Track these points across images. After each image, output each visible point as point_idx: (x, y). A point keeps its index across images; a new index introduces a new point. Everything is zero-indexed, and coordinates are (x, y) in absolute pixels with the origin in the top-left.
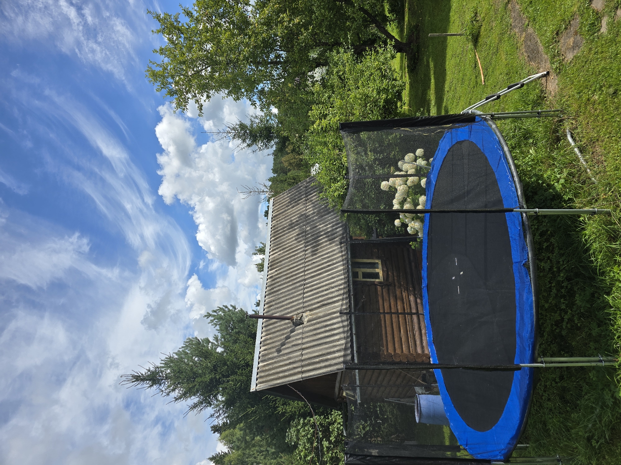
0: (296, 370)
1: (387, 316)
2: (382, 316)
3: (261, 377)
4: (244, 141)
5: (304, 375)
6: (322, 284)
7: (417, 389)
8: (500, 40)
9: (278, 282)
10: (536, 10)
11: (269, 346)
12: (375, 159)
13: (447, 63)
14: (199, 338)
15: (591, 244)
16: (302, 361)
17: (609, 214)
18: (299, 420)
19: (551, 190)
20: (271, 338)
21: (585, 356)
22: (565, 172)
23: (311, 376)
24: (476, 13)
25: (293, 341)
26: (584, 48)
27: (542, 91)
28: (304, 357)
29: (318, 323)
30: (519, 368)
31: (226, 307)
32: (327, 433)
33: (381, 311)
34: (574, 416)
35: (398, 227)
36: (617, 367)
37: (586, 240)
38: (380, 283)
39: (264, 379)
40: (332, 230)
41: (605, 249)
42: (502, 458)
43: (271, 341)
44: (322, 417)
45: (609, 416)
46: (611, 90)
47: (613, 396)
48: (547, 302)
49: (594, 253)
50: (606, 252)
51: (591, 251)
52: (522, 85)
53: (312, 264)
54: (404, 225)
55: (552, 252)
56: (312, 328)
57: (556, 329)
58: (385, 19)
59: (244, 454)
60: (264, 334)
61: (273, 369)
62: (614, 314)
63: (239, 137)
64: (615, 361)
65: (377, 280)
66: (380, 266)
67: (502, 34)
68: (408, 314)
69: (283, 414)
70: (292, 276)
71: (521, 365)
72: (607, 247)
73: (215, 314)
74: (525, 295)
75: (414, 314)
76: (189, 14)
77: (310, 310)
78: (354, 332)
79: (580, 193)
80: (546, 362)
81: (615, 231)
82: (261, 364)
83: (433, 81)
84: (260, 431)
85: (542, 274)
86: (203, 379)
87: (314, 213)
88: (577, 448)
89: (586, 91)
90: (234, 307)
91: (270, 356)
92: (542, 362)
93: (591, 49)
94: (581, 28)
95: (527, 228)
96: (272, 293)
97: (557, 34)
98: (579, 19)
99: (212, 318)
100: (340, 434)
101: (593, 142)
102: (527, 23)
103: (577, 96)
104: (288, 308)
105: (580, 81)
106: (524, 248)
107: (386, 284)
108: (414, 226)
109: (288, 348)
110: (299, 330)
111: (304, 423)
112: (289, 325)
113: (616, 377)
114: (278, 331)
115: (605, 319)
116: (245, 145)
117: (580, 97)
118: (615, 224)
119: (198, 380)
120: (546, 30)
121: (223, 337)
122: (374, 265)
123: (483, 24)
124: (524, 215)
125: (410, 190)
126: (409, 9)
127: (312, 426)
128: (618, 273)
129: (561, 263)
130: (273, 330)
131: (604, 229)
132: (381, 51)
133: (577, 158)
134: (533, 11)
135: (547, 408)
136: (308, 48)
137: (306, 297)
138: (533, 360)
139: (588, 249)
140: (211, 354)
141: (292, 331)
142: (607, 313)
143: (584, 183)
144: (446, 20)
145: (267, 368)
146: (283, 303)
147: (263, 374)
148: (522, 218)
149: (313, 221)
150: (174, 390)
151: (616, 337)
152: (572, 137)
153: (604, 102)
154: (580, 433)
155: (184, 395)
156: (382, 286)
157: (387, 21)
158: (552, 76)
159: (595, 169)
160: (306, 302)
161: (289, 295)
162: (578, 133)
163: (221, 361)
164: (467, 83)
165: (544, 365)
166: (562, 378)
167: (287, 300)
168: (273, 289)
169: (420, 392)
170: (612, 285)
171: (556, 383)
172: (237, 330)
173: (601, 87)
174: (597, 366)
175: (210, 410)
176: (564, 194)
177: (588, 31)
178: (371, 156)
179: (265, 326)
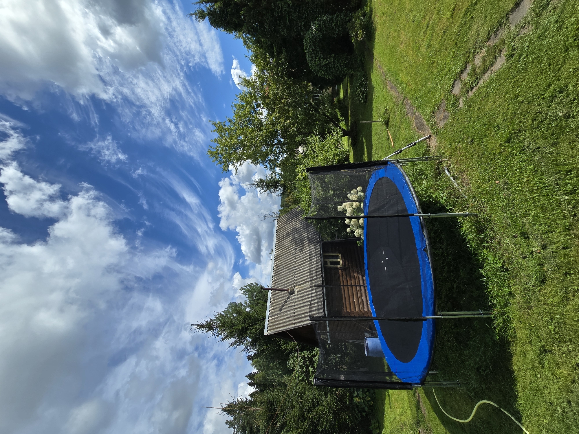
0: (291, 322)
1: (346, 288)
2: (342, 287)
3: (270, 326)
4: (262, 189)
5: (295, 325)
6: (306, 269)
7: (366, 334)
8: (401, 122)
9: (280, 268)
10: (419, 102)
11: (275, 307)
12: (334, 194)
13: (373, 139)
14: (236, 302)
15: (467, 236)
16: (295, 316)
17: (476, 216)
18: (295, 354)
19: (438, 205)
20: (276, 302)
21: (470, 311)
22: (446, 192)
23: (300, 326)
24: (386, 109)
25: (289, 304)
26: (450, 118)
27: (427, 147)
28: (295, 314)
29: (304, 293)
30: (426, 320)
31: (252, 284)
32: (312, 362)
33: (342, 285)
34: (467, 352)
35: (349, 233)
36: (493, 318)
37: (463, 234)
38: (340, 267)
39: (272, 328)
40: (312, 236)
41: (476, 239)
42: (419, 382)
43: (276, 304)
44: (309, 352)
45: (490, 353)
46: (470, 140)
47: (492, 339)
48: (442, 276)
49: (469, 242)
50: (477, 240)
51: (468, 241)
52: (415, 144)
53: (300, 257)
54: (353, 232)
55: (442, 243)
56: (300, 296)
57: (449, 293)
58: (338, 121)
59: (266, 374)
60: (272, 300)
61: (277, 321)
62: (487, 282)
63: (260, 187)
64: (491, 314)
65: (339, 266)
66: (341, 258)
67: (402, 118)
68: (358, 286)
69: (285, 350)
70: (288, 265)
71: (427, 317)
72: (477, 237)
73: (246, 288)
74: (426, 270)
75: (362, 286)
76: (230, 121)
77: (299, 285)
78: (325, 298)
79: (456, 204)
80: (443, 315)
81: (481, 226)
82: (270, 318)
83: (365, 150)
84: (272, 360)
85: (437, 258)
86: (237, 327)
87: (301, 227)
88: (470, 375)
89: (454, 143)
90: (257, 284)
91: (276, 313)
92: (440, 315)
93: (454, 118)
94: (447, 107)
95: (424, 226)
96: (277, 275)
97: (433, 113)
98: (445, 102)
99: (244, 291)
100: (320, 363)
101: (461, 172)
102: (415, 110)
103: (449, 147)
104: (286, 284)
105: (449, 137)
106: (423, 239)
107: (344, 269)
108: (358, 232)
109: (286, 308)
110: (292, 297)
111: (297, 356)
112: (287, 294)
113: (493, 326)
114: (280, 298)
115: (481, 285)
116: (263, 191)
117: (450, 147)
118: (481, 222)
119: (235, 328)
120: (427, 112)
121: (250, 301)
122: (337, 257)
123: (391, 114)
124: (421, 218)
125: (355, 211)
126: (351, 114)
127: (303, 357)
128: (487, 254)
129: (449, 249)
130: (277, 298)
131: (474, 225)
132: (334, 134)
133: (453, 183)
134: (418, 102)
135: (448, 347)
136: (295, 136)
137: (296, 277)
138: (435, 314)
139: (465, 239)
140: (243, 312)
141: (288, 298)
142: (482, 281)
143: (458, 198)
144: (371, 117)
145: (274, 321)
146: (283, 281)
147: (271, 325)
148: (420, 220)
149: (300, 231)
150: (221, 334)
151: (489, 298)
152: (448, 171)
153: (465, 148)
154: (471, 365)
155: (227, 337)
156: (341, 270)
157: (339, 121)
158: (433, 137)
159: (465, 189)
160: (296, 280)
161: (286, 276)
162: (452, 168)
163: (248, 316)
164: (384, 148)
165: (442, 317)
166: (456, 326)
167: (285, 279)
168: (277, 272)
169: (368, 336)
170: (484, 262)
171: (452, 329)
172: (258, 298)
173: (463, 139)
174: (479, 318)
175: (242, 346)
176: (447, 206)
177: (452, 107)
178: (332, 192)
179: (273, 295)
